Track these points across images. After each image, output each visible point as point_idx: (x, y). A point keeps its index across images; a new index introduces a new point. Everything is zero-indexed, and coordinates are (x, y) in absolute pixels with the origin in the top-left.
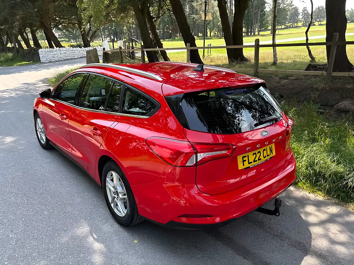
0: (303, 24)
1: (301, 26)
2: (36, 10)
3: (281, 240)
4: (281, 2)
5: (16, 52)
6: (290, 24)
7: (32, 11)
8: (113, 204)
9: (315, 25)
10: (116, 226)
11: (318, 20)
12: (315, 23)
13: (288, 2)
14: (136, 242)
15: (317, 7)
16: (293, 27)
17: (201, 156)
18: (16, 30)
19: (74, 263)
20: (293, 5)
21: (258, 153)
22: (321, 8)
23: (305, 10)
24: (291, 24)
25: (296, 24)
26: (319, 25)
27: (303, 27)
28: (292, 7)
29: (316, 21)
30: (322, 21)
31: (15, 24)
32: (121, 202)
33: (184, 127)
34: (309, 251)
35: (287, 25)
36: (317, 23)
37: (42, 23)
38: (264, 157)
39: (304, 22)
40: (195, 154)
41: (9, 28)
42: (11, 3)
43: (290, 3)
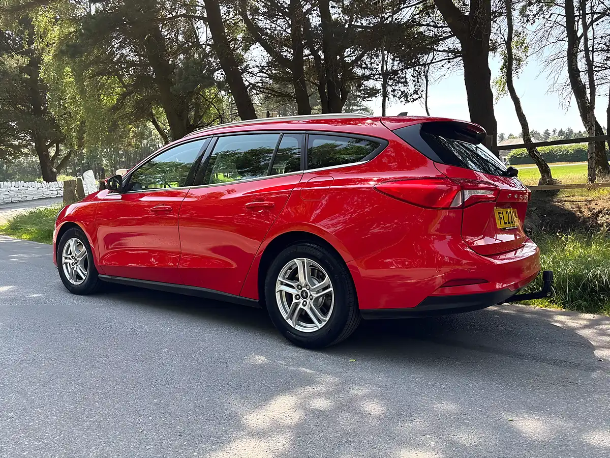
14: (352, 361)
33: (434, 162)
40: (462, 191)
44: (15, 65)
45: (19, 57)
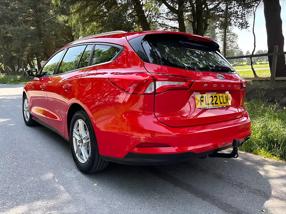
0: (247, 63)
1: (246, 65)
2: (42, 42)
3: (240, 188)
4: (229, 46)
5: (24, 75)
6: (236, 63)
7: (38, 43)
8: (77, 154)
9: (257, 64)
10: (79, 173)
11: (259, 60)
12: (256, 63)
13: (234, 46)
14: (95, 185)
15: (258, 51)
16: (239, 65)
17: (159, 84)
18: (25, 58)
19: (30, 199)
20: (239, 48)
21: (214, 97)
22: (261, 52)
23: (248, 53)
24: (238, 63)
25: (241, 63)
26: (260, 64)
27: (247, 65)
28: (238, 49)
29: (258, 61)
30: (262, 61)
31: (24, 53)
32: (84, 148)
33: (144, 61)
34: (270, 196)
35: (235, 63)
36: (258, 63)
37: (46, 53)
38: (221, 103)
39: (248, 61)
40: (154, 82)
41: (20, 56)
42: (23, 37)
43: (236, 46)
44: (62, 20)
45: (64, 16)
